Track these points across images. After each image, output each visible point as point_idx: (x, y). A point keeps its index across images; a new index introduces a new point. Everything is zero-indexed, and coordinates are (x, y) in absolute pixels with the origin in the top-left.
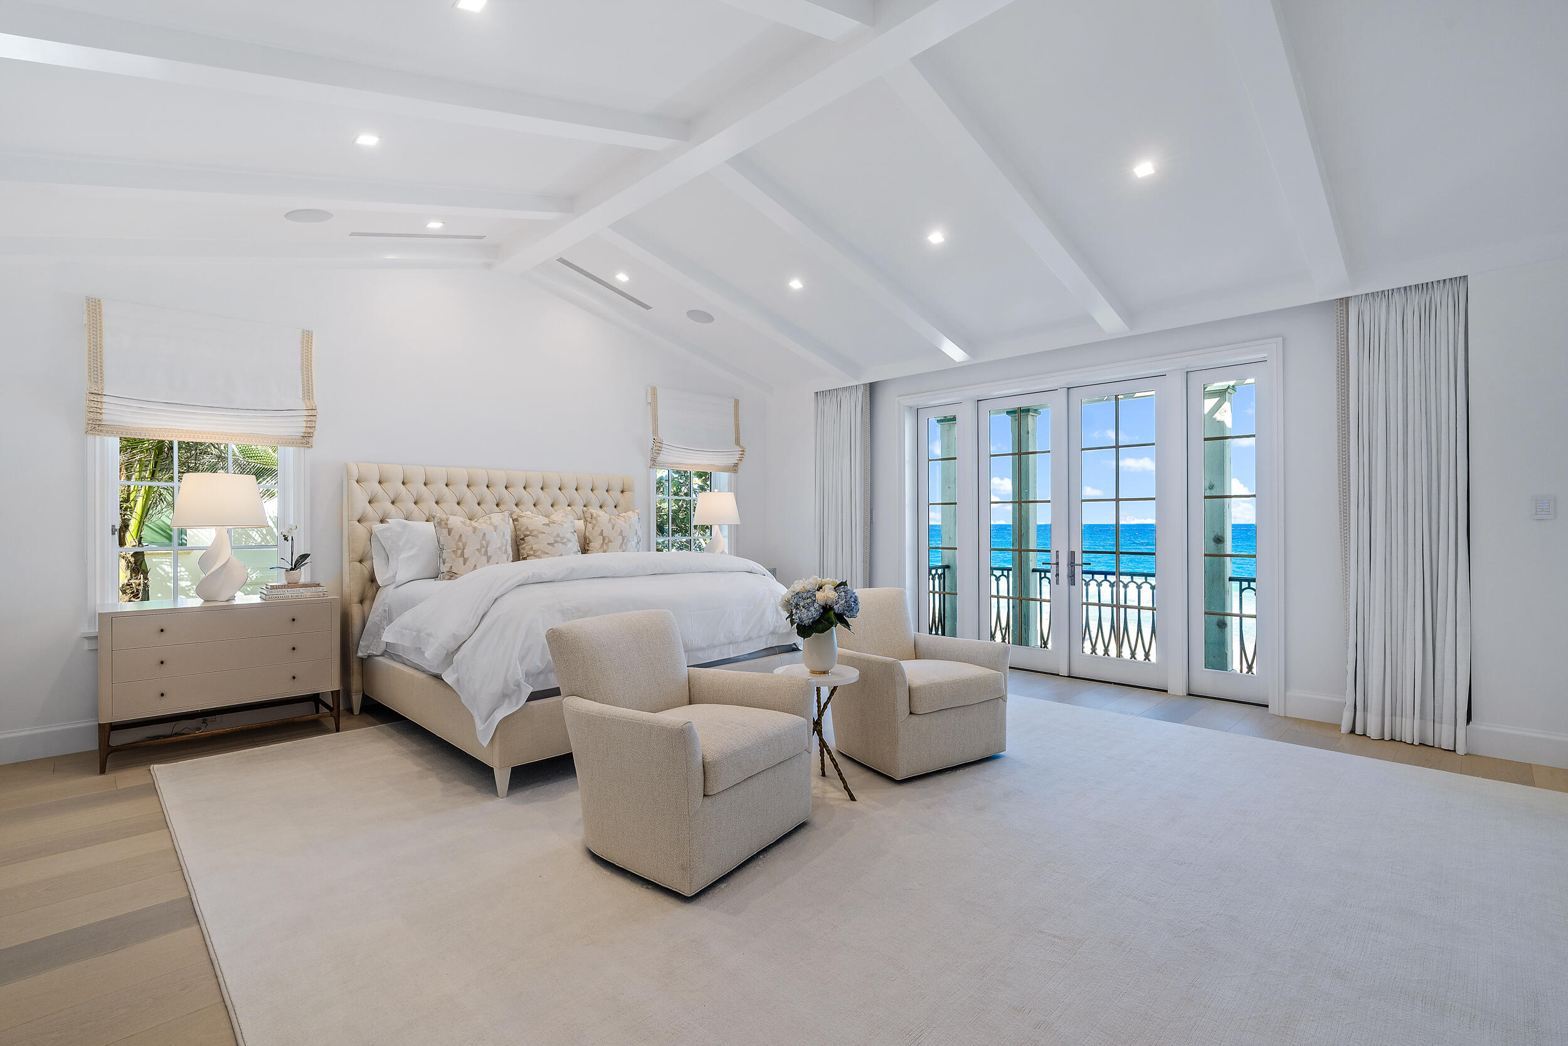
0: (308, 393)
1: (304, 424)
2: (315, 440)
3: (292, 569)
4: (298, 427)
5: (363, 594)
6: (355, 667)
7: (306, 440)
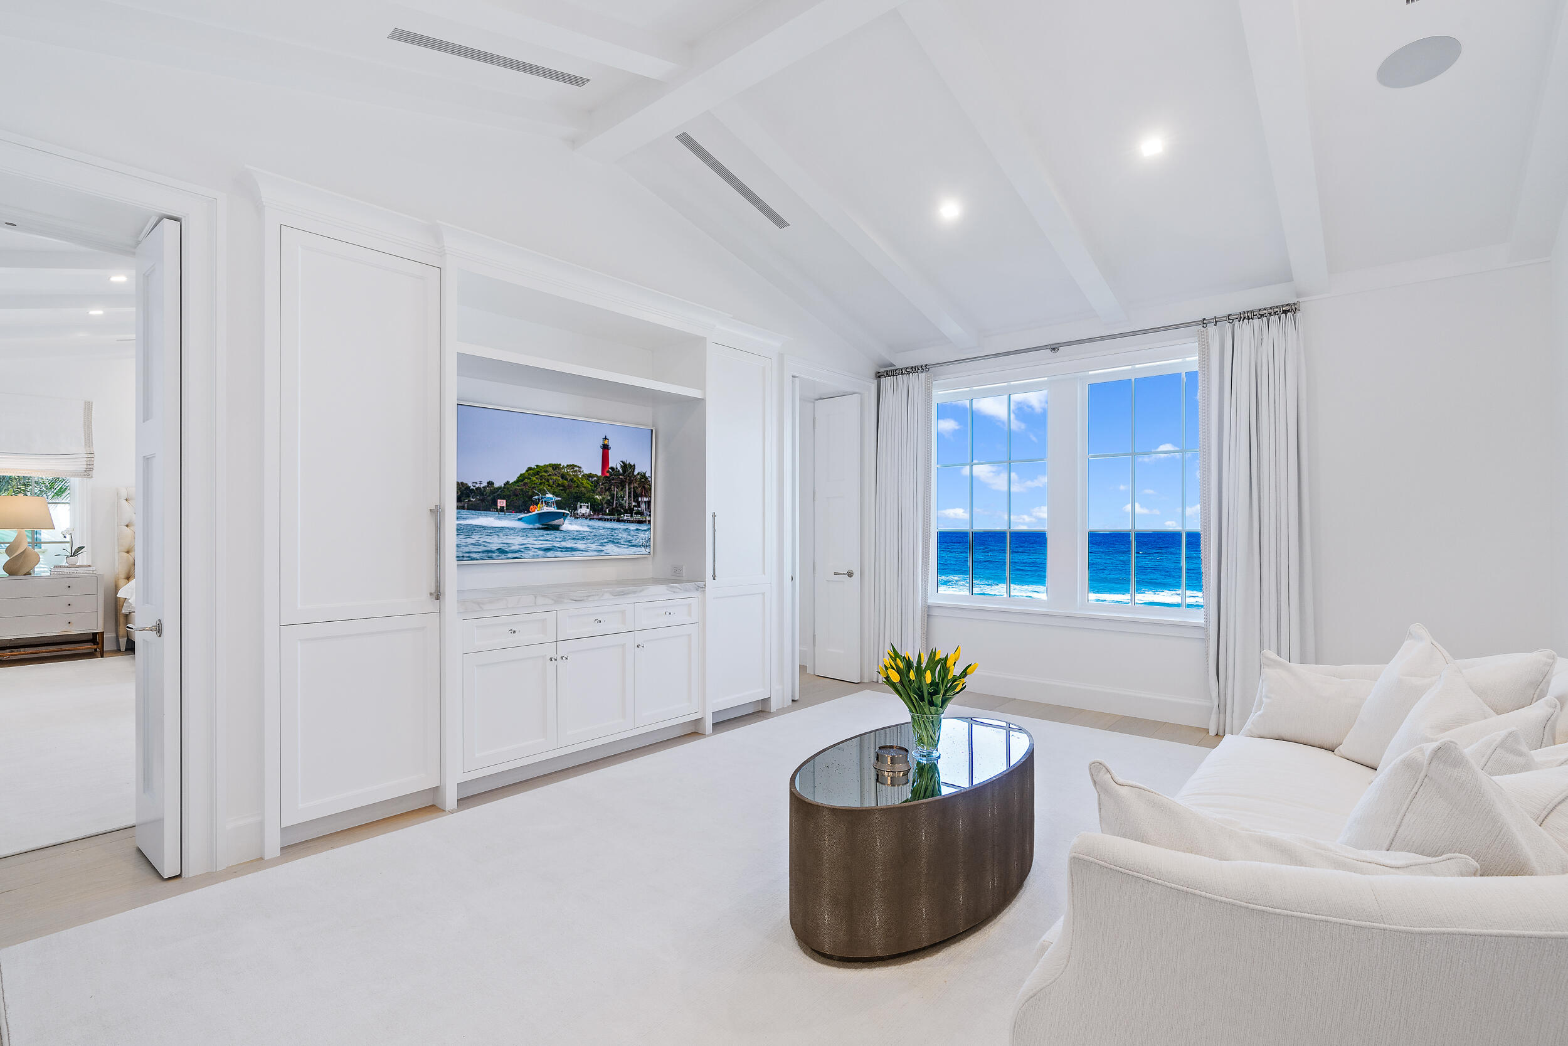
0: (89, 441)
1: (85, 463)
2: (94, 473)
3: (71, 556)
4: (80, 465)
5: (130, 571)
6: (122, 620)
7: (88, 472)
